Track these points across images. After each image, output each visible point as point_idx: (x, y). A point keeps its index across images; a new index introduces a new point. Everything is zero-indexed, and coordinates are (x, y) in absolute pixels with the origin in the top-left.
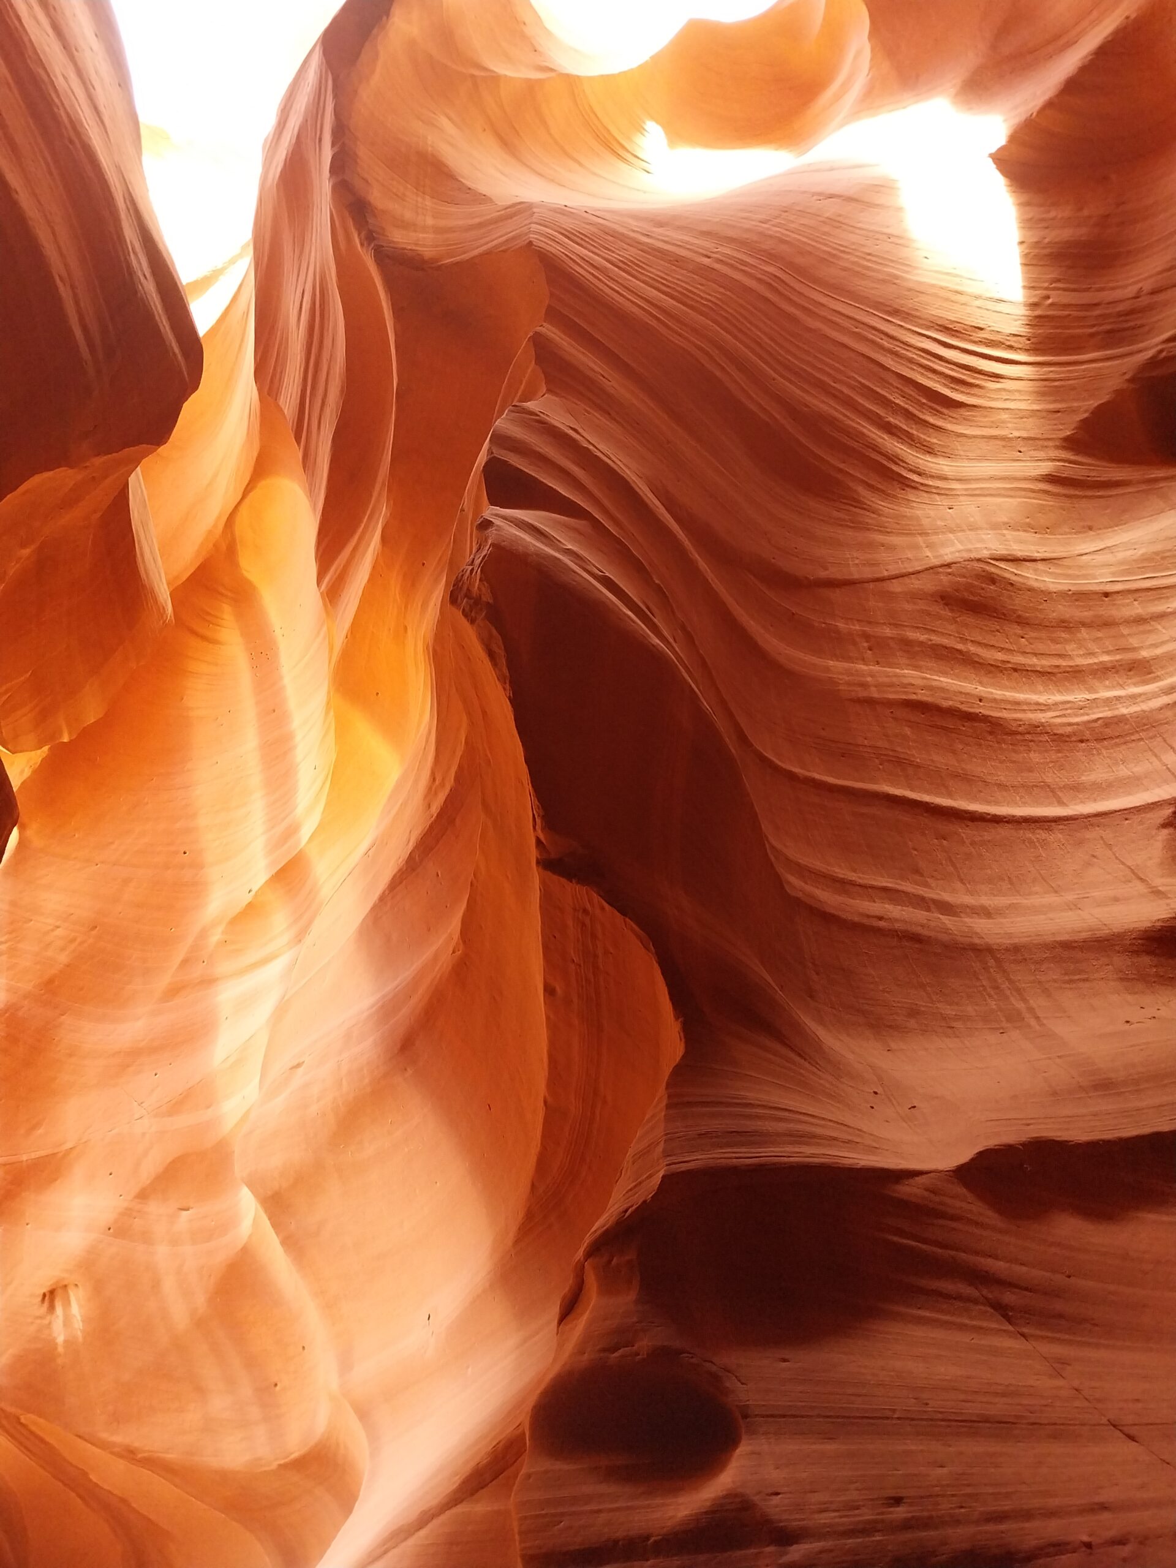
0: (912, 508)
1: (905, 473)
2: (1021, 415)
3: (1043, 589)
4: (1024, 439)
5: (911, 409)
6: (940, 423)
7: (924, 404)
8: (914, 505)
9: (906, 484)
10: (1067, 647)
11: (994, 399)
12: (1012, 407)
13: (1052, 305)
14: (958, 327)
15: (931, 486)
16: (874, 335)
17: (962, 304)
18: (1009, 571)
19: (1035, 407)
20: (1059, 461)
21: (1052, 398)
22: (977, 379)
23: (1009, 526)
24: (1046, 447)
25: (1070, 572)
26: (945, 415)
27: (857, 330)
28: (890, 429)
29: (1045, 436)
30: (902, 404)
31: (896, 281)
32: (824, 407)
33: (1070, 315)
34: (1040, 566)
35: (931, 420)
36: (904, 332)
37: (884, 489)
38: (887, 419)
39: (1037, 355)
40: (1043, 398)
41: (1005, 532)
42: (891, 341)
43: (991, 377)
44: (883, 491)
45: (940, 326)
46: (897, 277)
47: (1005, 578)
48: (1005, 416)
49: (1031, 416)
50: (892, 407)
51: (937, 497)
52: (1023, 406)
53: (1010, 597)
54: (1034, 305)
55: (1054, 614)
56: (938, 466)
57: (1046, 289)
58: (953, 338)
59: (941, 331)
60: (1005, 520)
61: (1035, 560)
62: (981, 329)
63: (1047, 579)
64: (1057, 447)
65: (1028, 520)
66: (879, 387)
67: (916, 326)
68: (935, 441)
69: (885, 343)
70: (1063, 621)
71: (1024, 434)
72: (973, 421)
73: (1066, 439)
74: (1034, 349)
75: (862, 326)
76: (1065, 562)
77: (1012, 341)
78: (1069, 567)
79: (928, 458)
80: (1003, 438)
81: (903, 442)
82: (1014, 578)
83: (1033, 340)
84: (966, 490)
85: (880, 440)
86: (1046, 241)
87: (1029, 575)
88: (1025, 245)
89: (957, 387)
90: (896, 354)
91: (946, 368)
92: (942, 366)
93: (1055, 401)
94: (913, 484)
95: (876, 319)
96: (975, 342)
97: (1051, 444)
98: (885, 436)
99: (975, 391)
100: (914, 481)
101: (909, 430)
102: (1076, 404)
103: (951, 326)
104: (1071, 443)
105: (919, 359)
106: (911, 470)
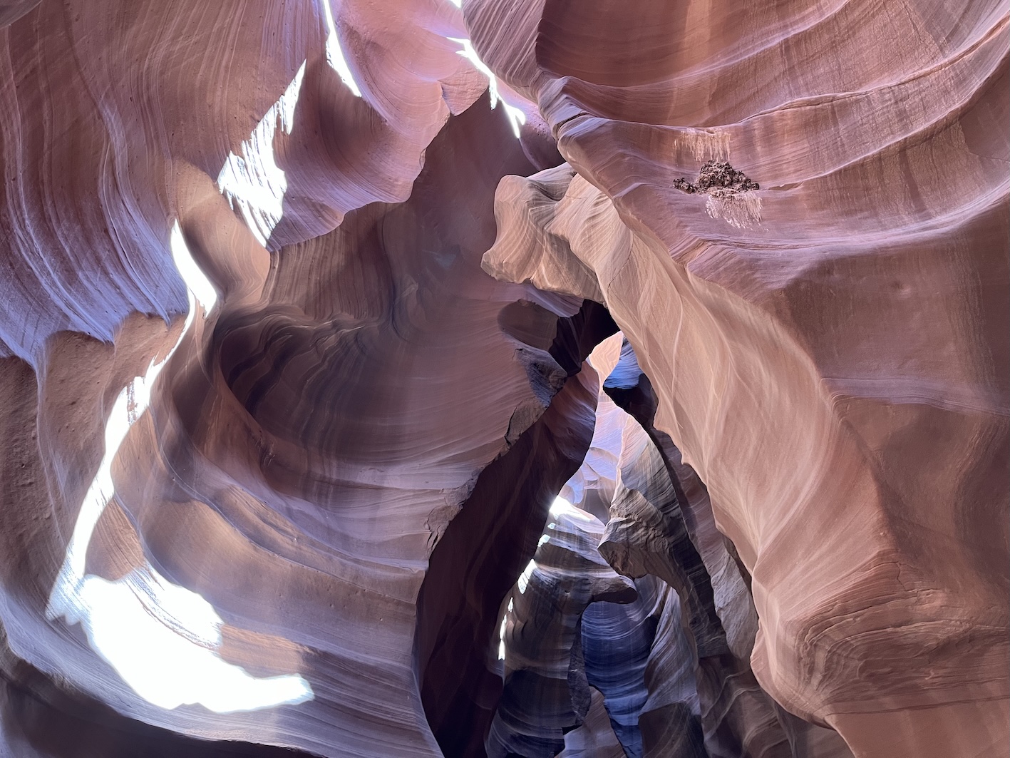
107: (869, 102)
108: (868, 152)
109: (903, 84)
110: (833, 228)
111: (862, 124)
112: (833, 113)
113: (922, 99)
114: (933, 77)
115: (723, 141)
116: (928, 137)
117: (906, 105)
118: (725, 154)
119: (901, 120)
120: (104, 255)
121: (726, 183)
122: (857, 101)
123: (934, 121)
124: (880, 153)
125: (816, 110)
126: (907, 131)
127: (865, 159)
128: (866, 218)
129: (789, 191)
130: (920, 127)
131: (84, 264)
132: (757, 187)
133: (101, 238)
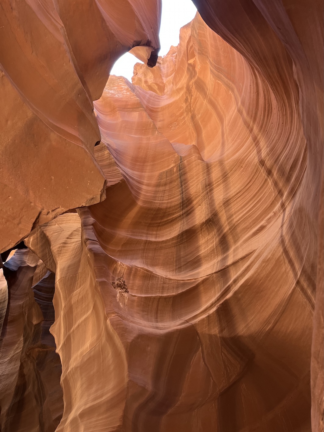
107: (158, 279)
108: (153, 294)
109: (167, 278)
110: (139, 315)
111: (155, 285)
112: (150, 277)
113: (168, 286)
114: (173, 281)
115: (125, 270)
116: (166, 298)
117: (165, 285)
118: (124, 274)
119: (162, 289)
121: (122, 288)
122: (156, 277)
123: (168, 295)
124: (155, 297)
125: (147, 274)
126: (162, 294)
127: (152, 296)
128: (146, 315)
129: (134, 297)
130: (165, 295)
132: (128, 292)
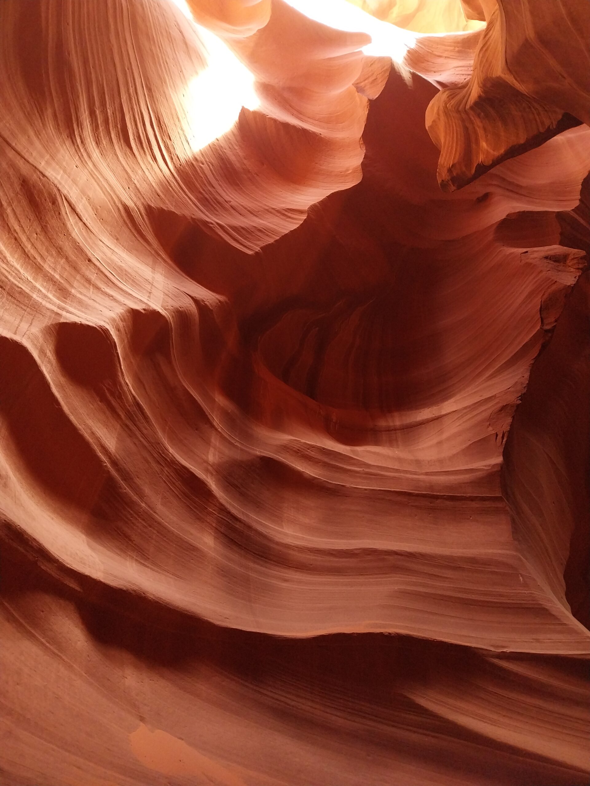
0: (62, 146)
1: (76, 133)
2: (146, 179)
3: (69, 231)
4: (136, 187)
5: (110, 121)
6: (115, 141)
7: (118, 127)
8: (65, 147)
9: (71, 136)
10: (49, 258)
11: (144, 163)
12: (146, 174)
13: (201, 167)
14: (164, 127)
15: (80, 151)
16: (131, 80)
17: (174, 124)
18: (65, 209)
19: (154, 184)
20: (137, 208)
21: (163, 190)
22: (148, 150)
23: (89, 199)
24: (140, 199)
25: (89, 240)
26: (120, 141)
27: (127, 69)
28: (92, 114)
29: (144, 196)
30: (109, 114)
31: (163, 83)
32: (76, 65)
33: (202, 178)
34: (80, 224)
35: (113, 136)
36: (143, 98)
37: (60, 125)
38: (96, 109)
39: (176, 173)
40: (160, 186)
41: (84, 198)
42: (134, 93)
43: (153, 156)
44: (58, 125)
45: (158, 117)
46: (165, 82)
47: (60, 209)
48: (140, 172)
49: (148, 185)
50: (104, 109)
51: (77, 157)
52: (150, 178)
53: (52, 217)
54: (196, 159)
55: (61, 243)
56: (93, 150)
57: (206, 161)
58: (157, 127)
59: (156, 119)
60: (91, 196)
61: (81, 220)
62: (170, 139)
63: (76, 230)
64: (143, 204)
65: (99, 208)
66: (108, 96)
67: (150, 104)
68: (104, 143)
69: (132, 90)
70: (60, 248)
71: (138, 186)
72: (127, 158)
73: (149, 206)
74: (178, 170)
75: (130, 71)
76: (92, 236)
77: (175, 158)
78: (90, 238)
79: (94, 143)
80: (130, 177)
81: (92, 124)
82: (63, 213)
83: (181, 167)
84: (92, 170)
85: (83, 110)
86: (225, 150)
87: (71, 221)
88: (217, 142)
89: (137, 141)
90: (130, 99)
91: (142, 131)
92: (141, 127)
93: (162, 192)
94: (74, 140)
95: (140, 80)
96: (163, 140)
97: (142, 200)
98: (87, 113)
99: (142, 152)
100: (76, 140)
101: (100, 126)
102: (167, 202)
103: (161, 123)
104: (149, 210)
105: (136, 113)
106: (80, 136)
120: (93, 277)
131: (76, 284)
133: (87, 266)
